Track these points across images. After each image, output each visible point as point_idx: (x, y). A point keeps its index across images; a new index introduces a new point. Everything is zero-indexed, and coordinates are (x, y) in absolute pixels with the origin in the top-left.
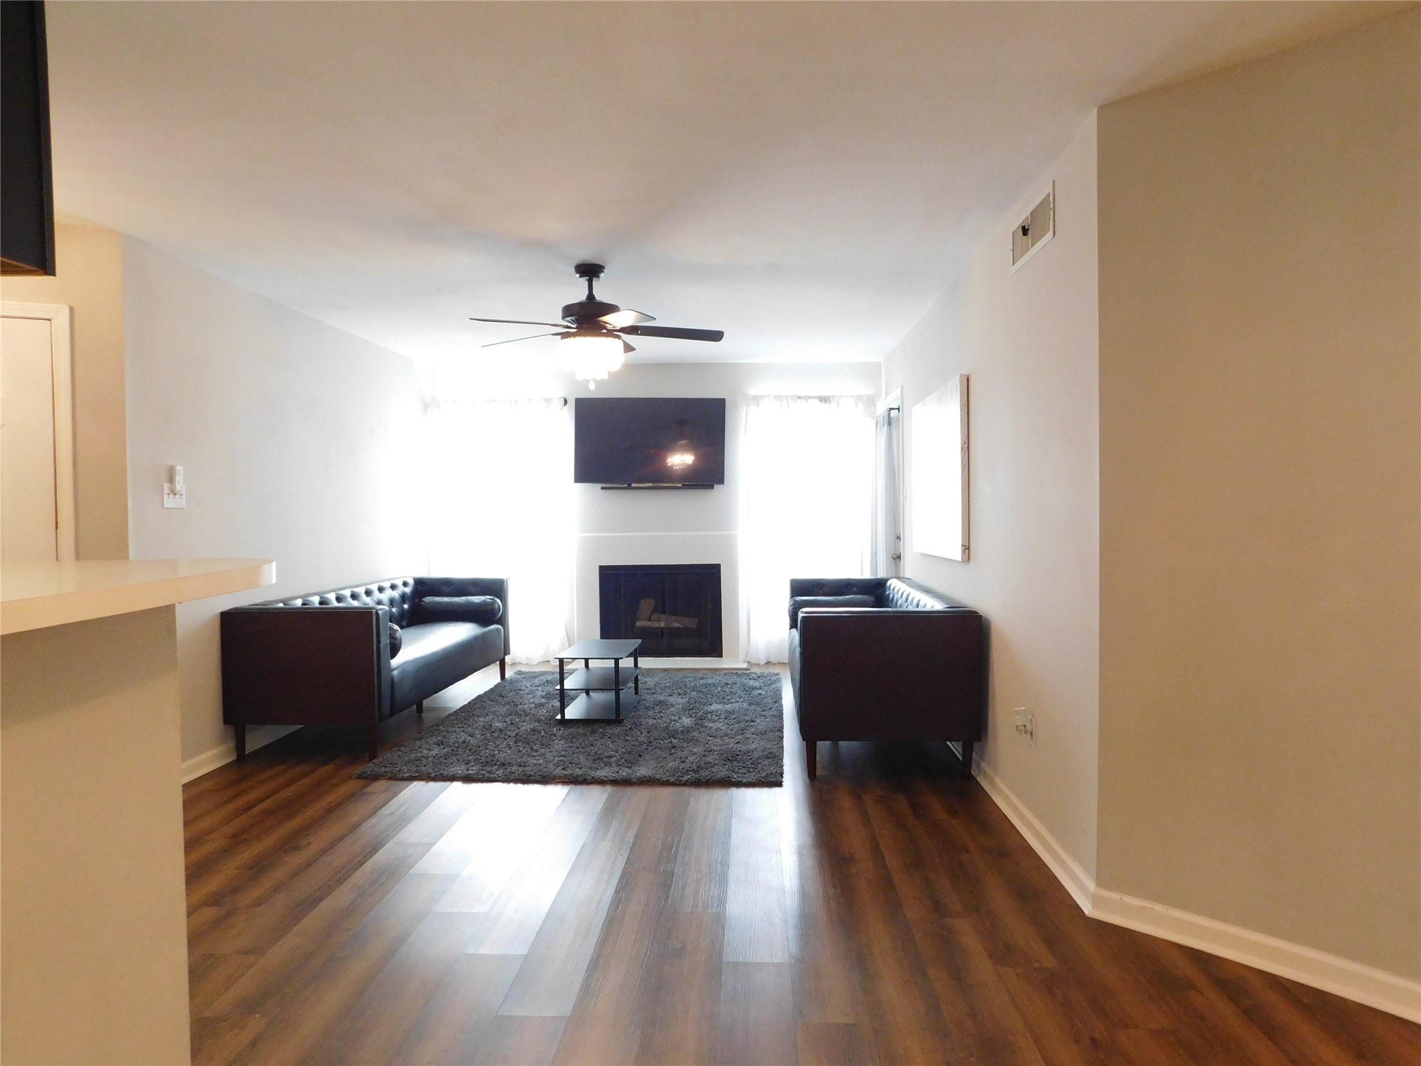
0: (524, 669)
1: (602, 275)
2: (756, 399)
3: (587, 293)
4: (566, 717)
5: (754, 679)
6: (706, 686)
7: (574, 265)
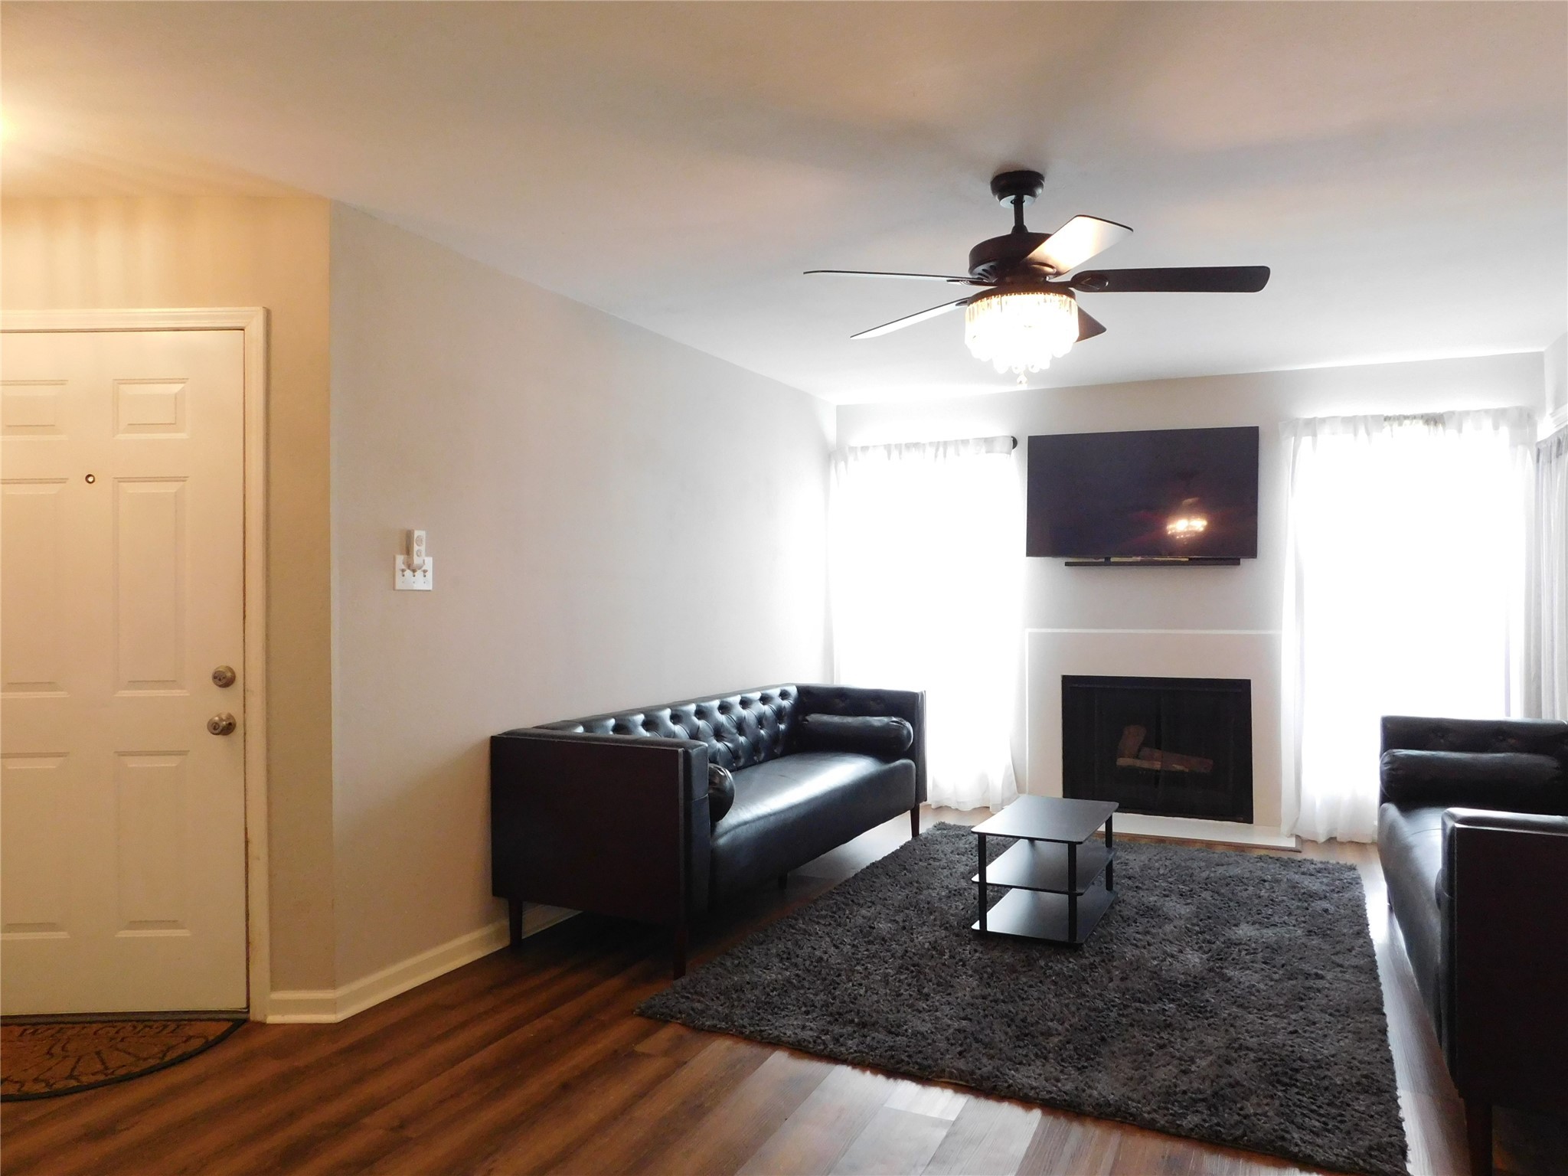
0: (950, 820)
1: (1039, 191)
2: (1312, 426)
3: (1013, 224)
4: (989, 929)
5: (1312, 875)
6: (1228, 881)
7: (989, 179)
